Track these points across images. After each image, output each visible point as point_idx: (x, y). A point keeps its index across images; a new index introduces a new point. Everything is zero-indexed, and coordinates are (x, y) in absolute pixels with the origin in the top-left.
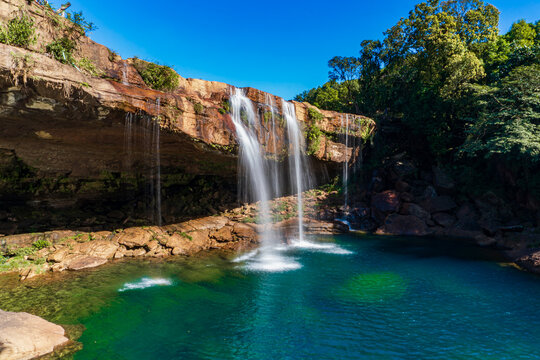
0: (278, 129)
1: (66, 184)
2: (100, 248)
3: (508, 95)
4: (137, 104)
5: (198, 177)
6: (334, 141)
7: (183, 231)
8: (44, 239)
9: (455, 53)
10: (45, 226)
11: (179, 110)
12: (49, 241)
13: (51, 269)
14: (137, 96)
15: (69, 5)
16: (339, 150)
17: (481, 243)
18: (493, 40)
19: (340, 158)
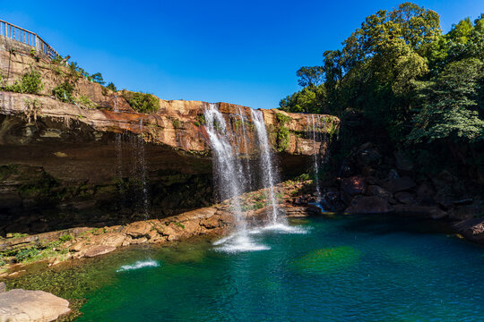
0: (248, 133)
1: (85, 190)
2: (111, 239)
3: (445, 87)
4: (124, 126)
5: (194, 176)
6: (303, 137)
7: (177, 221)
8: (69, 234)
9: (402, 55)
10: (68, 224)
11: (160, 127)
12: (71, 235)
13: (72, 258)
14: (123, 120)
15: (69, 57)
16: (309, 145)
17: (434, 217)
18: (435, 40)
19: (310, 152)
